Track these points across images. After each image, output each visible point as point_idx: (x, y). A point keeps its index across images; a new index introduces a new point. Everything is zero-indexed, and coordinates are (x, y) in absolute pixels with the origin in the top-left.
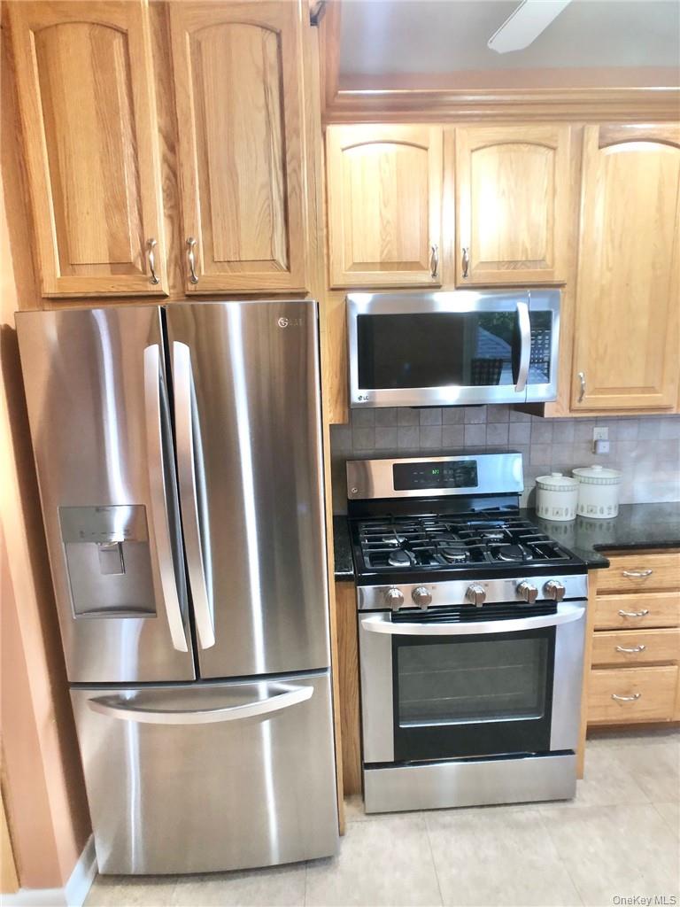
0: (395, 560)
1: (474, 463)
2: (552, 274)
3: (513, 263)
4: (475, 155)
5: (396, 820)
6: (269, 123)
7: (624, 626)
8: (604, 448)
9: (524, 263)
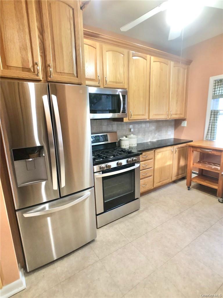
0: (97, 160)
1: (107, 135)
2: (124, 86)
3: (116, 82)
4: (107, 52)
5: (105, 227)
6: (71, 34)
7: (143, 169)
8: (132, 130)
9: (119, 83)
